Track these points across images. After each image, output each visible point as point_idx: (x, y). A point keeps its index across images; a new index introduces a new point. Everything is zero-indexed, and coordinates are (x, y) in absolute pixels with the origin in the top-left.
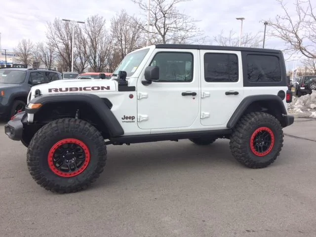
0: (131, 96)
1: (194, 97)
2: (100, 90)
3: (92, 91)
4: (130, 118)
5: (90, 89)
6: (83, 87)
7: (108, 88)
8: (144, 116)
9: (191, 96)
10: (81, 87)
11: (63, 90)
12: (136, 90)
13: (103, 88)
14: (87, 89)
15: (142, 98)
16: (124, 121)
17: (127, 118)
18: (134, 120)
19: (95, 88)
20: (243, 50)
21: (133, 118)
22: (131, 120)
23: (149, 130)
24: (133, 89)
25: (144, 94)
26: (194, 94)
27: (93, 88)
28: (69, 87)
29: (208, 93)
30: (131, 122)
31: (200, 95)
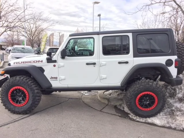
0: (55, 66)
1: (94, 65)
2: (38, 63)
3: (33, 63)
4: (55, 78)
5: (33, 62)
6: (29, 61)
7: (42, 61)
8: (63, 77)
9: (93, 65)
10: (28, 61)
11: (20, 63)
12: (57, 62)
13: (39, 61)
14: (31, 62)
15: (61, 67)
16: (51, 79)
17: (53, 78)
18: (57, 79)
19: (35, 62)
20: (133, 32)
21: (56, 78)
22: (55, 79)
23: (67, 85)
24: (55, 61)
25: (62, 64)
26: (94, 64)
27: (34, 62)
28: (22, 61)
29: (105, 63)
30: (55, 80)
31: (99, 64)
